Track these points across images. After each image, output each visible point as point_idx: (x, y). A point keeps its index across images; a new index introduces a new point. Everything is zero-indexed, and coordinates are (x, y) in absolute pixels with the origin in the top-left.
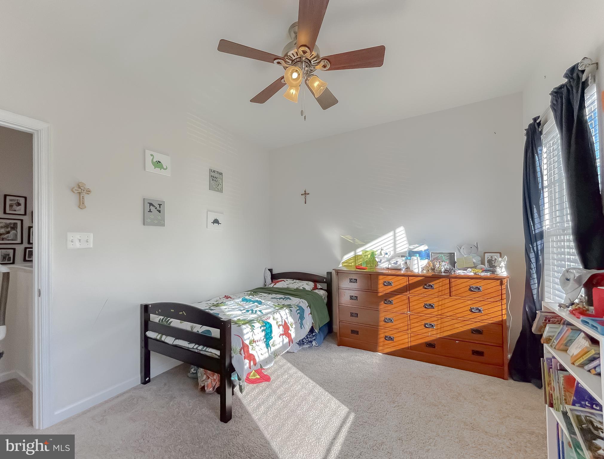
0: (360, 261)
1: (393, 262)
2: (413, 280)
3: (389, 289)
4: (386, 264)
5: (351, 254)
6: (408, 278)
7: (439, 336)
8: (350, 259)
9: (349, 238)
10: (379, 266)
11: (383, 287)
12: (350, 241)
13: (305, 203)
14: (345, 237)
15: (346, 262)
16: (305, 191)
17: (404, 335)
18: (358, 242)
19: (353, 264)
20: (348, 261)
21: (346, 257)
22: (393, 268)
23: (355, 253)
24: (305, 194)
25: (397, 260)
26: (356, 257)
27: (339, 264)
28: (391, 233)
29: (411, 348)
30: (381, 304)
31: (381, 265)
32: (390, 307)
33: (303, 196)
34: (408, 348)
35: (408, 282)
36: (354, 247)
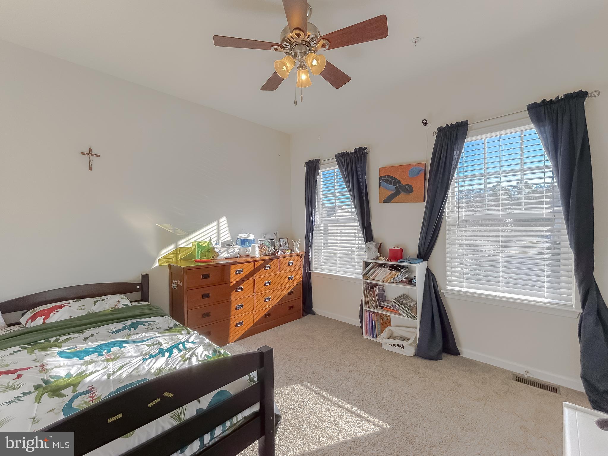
0: (183, 254)
1: (230, 251)
2: (258, 264)
3: (240, 276)
4: (225, 254)
5: (171, 248)
6: (255, 263)
7: (272, 305)
8: (170, 254)
9: (167, 227)
10: (219, 257)
11: (235, 276)
12: (169, 230)
13: (91, 169)
14: (163, 226)
15: (165, 258)
16: (90, 150)
17: (251, 315)
18: (180, 232)
19: (173, 259)
20: (167, 257)
21: (164, 252)
22: (232, 257)
23: (176, 246)
24: (90, 153)
25: (234, 249)
26: (177, 251)
27: (153, 262)
28: (215, 223)
29: (256, 324)
30: (232, 294)
31: (222, 255)
32: (240, 293)
33: (86, 157)
34: (253, 326)
35: (254, 267)
36: (174, 239)
